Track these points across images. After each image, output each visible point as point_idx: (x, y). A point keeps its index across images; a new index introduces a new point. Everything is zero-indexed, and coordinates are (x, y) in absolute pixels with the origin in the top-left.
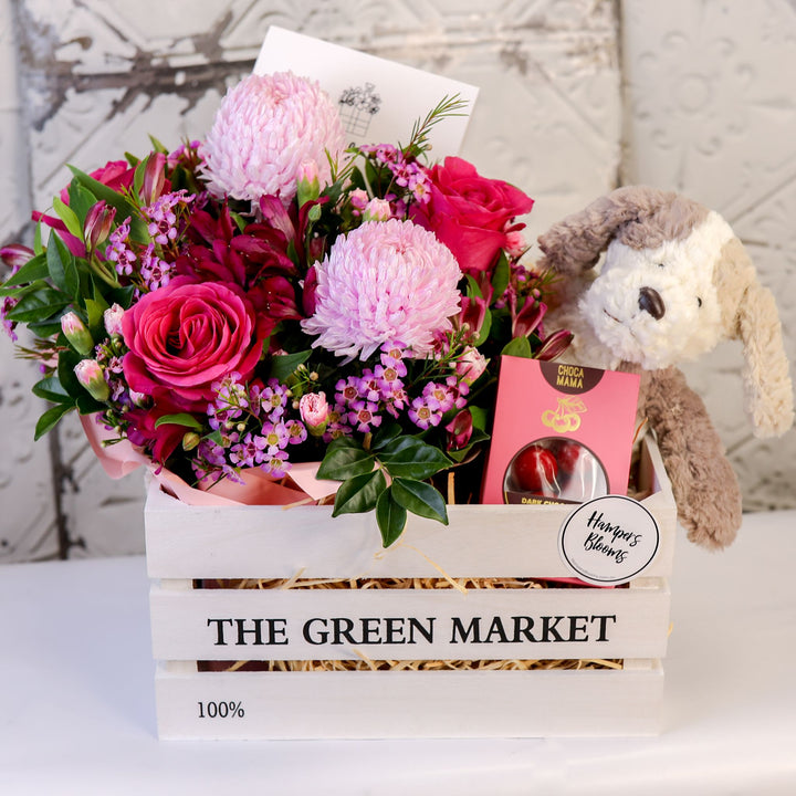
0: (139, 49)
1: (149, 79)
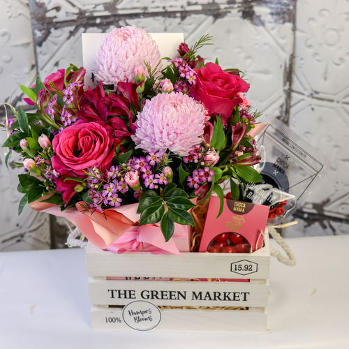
0: (80, 9)
1: (85, 21)
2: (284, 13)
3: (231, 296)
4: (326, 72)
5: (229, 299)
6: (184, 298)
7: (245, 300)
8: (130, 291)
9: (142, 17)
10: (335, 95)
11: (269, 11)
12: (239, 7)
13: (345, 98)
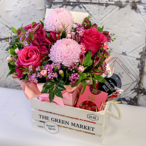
1: (66, 3)
3: (87, 128)
5: (86, 129)
6: (68, 124)
7: (93, 130)
8: (47, 117)
9: (89, 4)
11: (143, 7)
12: (130, 4)
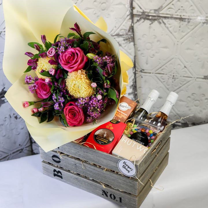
2: (129, 38)
4: (147, 61)
10: (151, 70)
13: (156, 71)
